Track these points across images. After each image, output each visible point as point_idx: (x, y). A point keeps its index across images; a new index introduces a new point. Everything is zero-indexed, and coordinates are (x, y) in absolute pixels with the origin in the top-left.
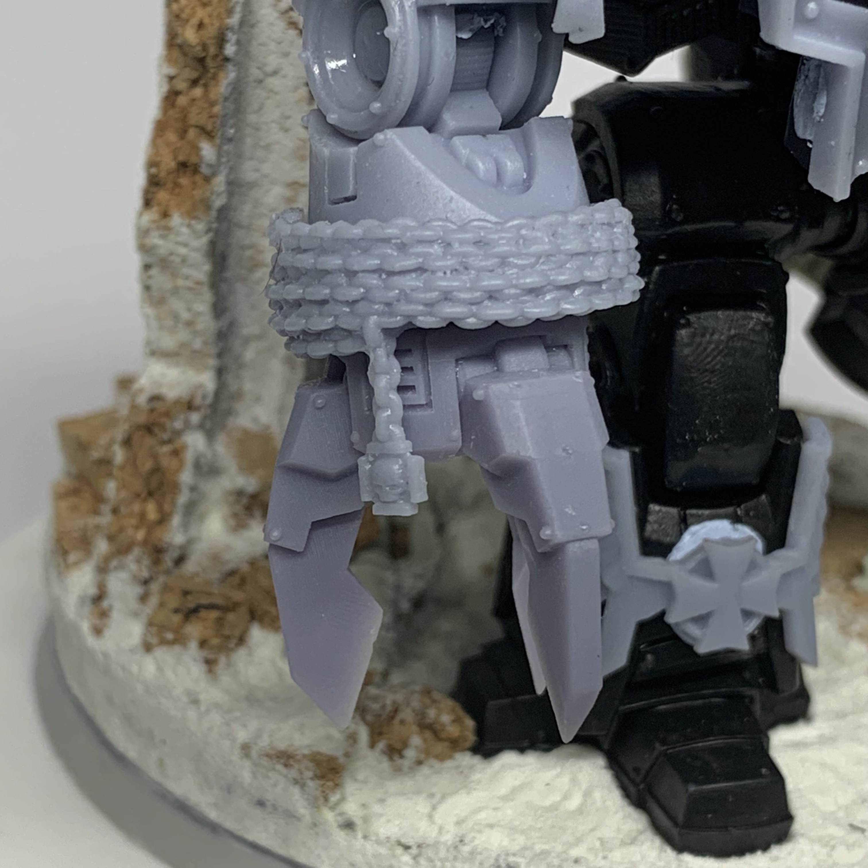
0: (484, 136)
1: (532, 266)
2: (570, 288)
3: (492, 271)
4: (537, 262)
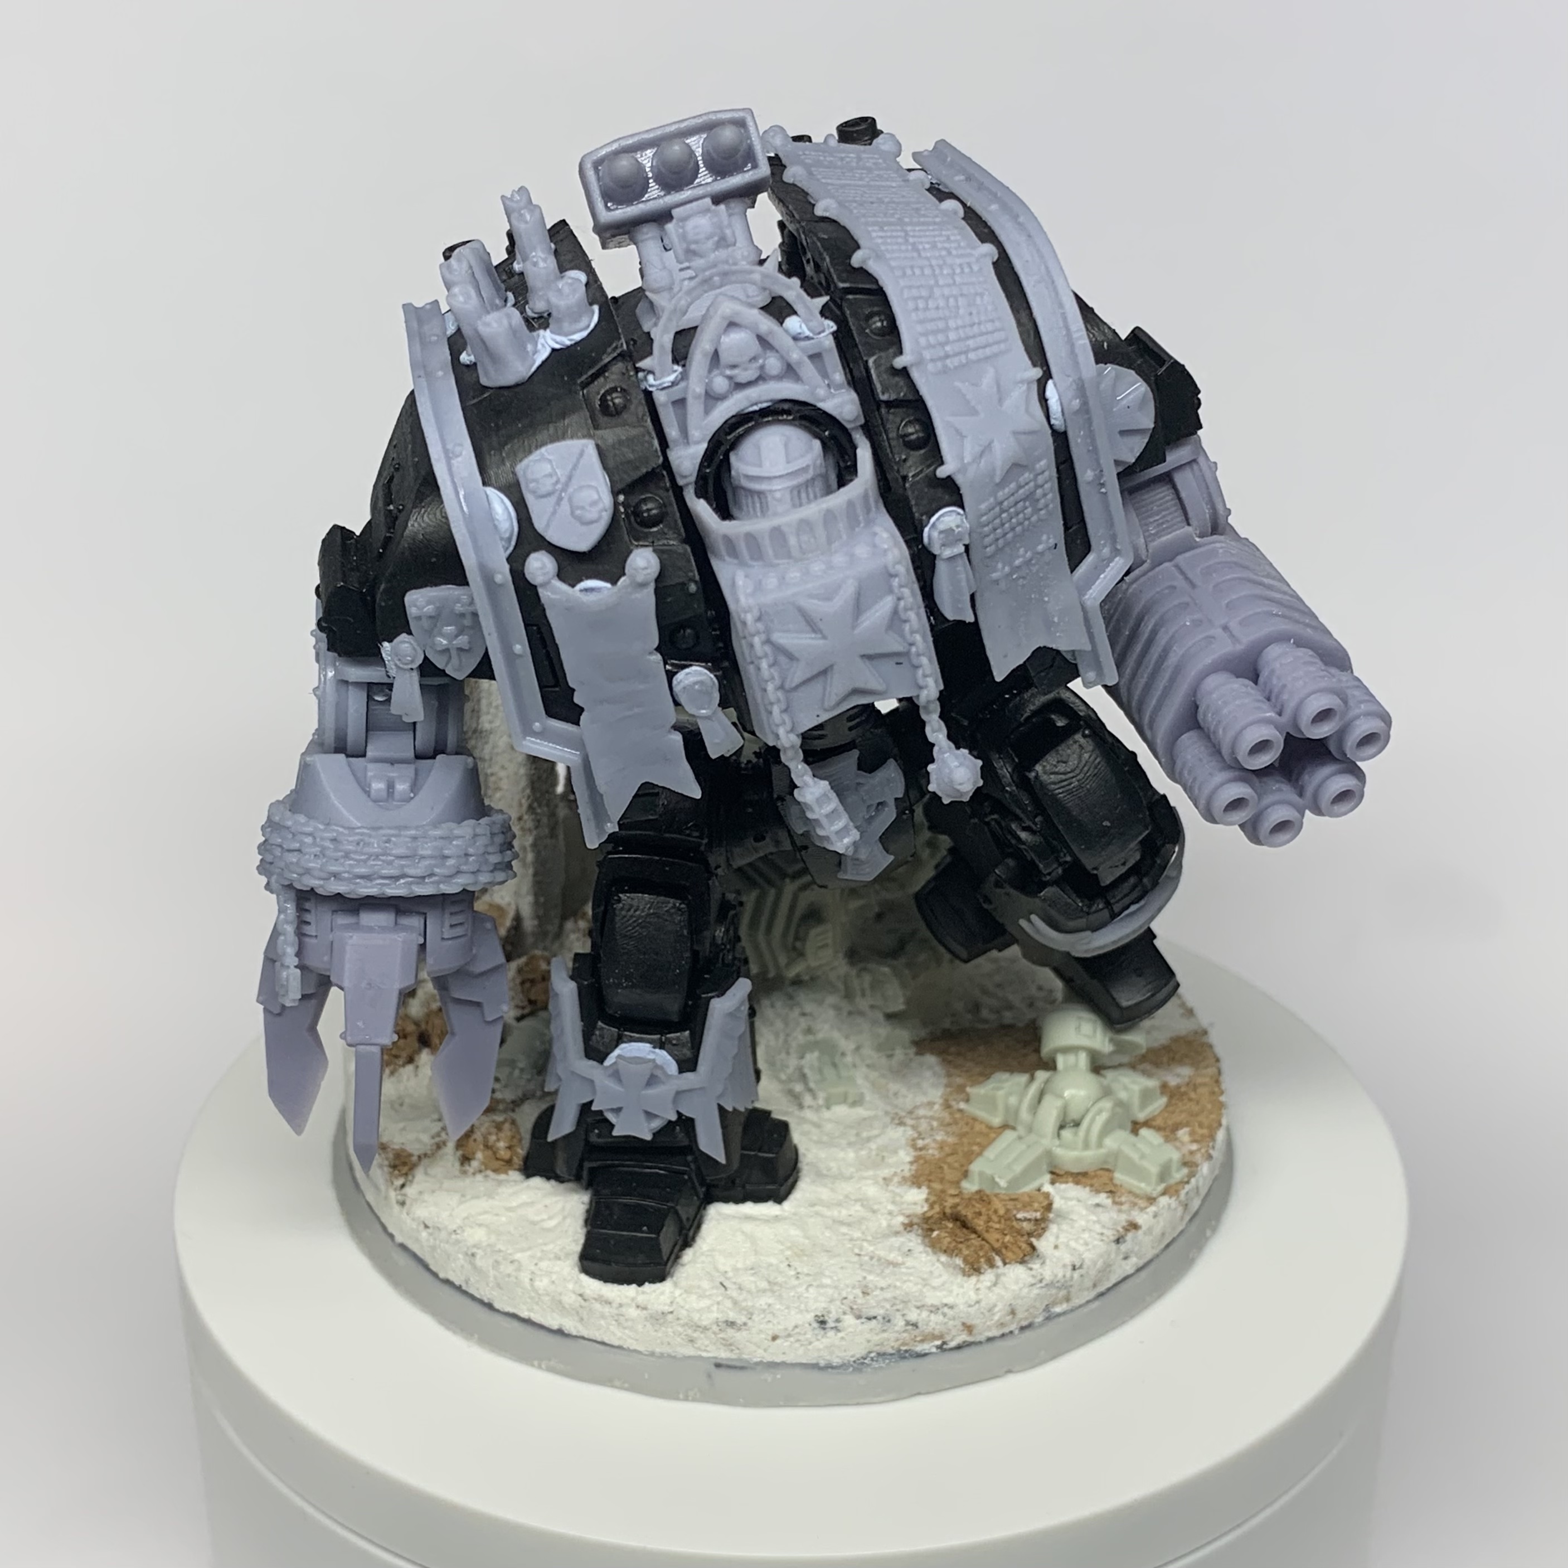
0: (392, 764)
1: (365, 861)
2: (397, 878)
3: (337, 860)
4: (368, 859)
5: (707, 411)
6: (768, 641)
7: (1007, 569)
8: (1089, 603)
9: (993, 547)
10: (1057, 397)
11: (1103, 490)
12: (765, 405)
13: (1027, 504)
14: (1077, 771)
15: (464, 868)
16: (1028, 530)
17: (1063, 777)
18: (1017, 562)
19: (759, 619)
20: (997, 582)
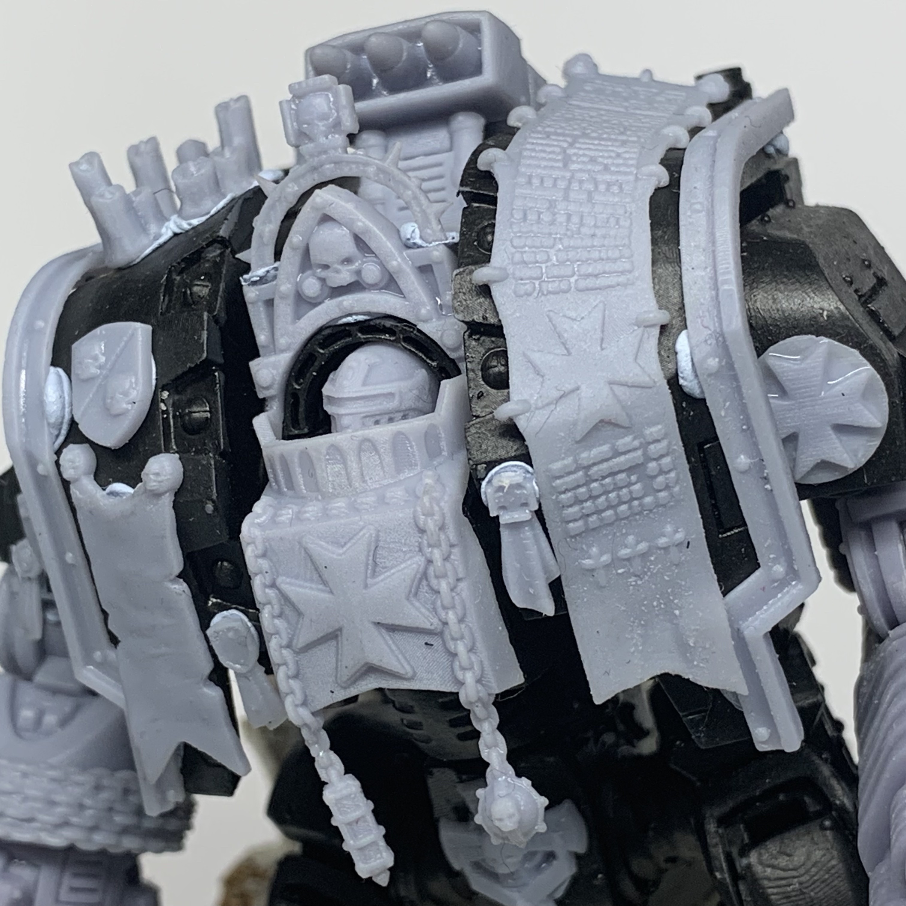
5: (298, 316)
6: (273, 585)
7: (606, 558)
8: (747, 633)
9: (580, 523)
10: (688, 351)
11: (768, 487)
12: (361, 318)
13: (633, 478)
14: (802, 871)
15: (74, 820)
16: (640, 513)
17: (782, 874)
18: (624, 552)
19: (264, 555)
20: (591, 571)
